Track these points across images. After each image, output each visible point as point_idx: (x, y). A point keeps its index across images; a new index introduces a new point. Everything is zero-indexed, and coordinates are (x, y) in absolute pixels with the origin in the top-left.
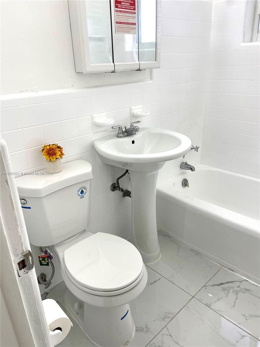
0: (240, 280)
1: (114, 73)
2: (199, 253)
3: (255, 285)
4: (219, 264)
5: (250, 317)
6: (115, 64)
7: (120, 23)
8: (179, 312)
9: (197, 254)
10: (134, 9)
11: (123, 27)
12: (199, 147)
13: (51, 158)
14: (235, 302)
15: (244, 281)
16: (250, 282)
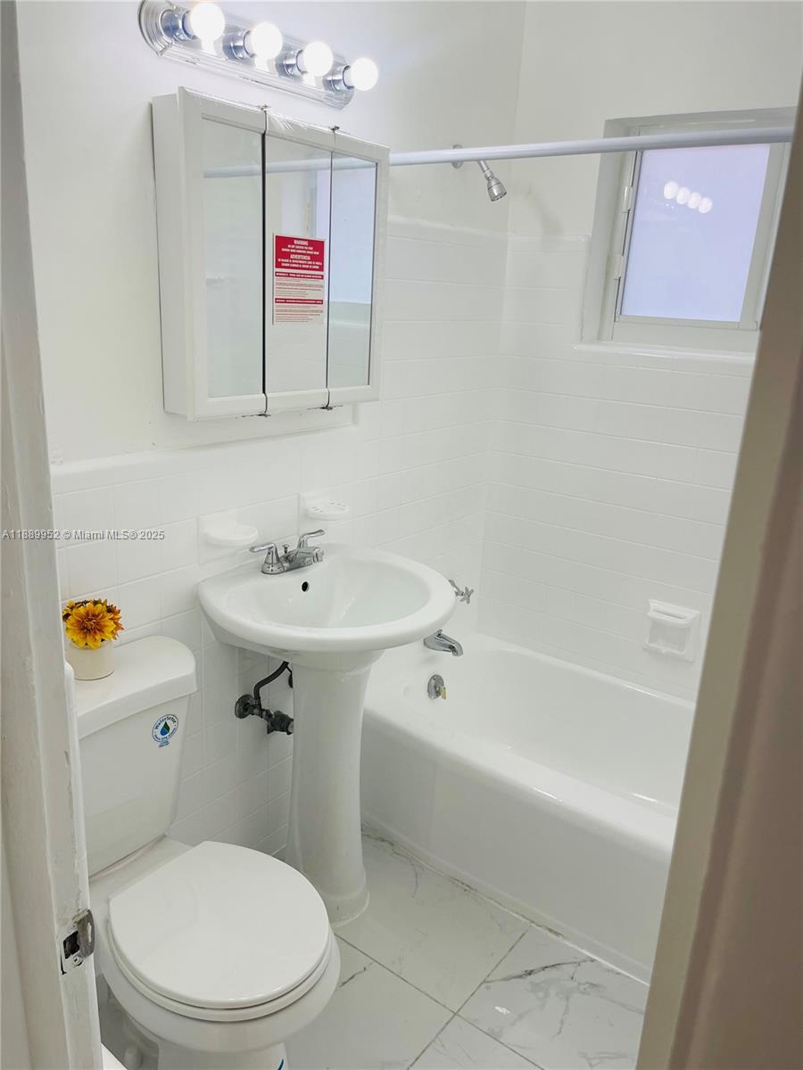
0: (576, 958)
1: (263, 417)
2: (472, 889)
3: (612, 971)
4: (524, 917)
5: (602, 1058)
6: (268, 395)
7: (285, 301)
8: (417, 1059)
9: (465, 890)
10: (321, 268)
11: (291, 311)
12: (472, 591)
13: (89, 639)
14: (562, 1022)
15: (585, 961)
16: (600, 965)
